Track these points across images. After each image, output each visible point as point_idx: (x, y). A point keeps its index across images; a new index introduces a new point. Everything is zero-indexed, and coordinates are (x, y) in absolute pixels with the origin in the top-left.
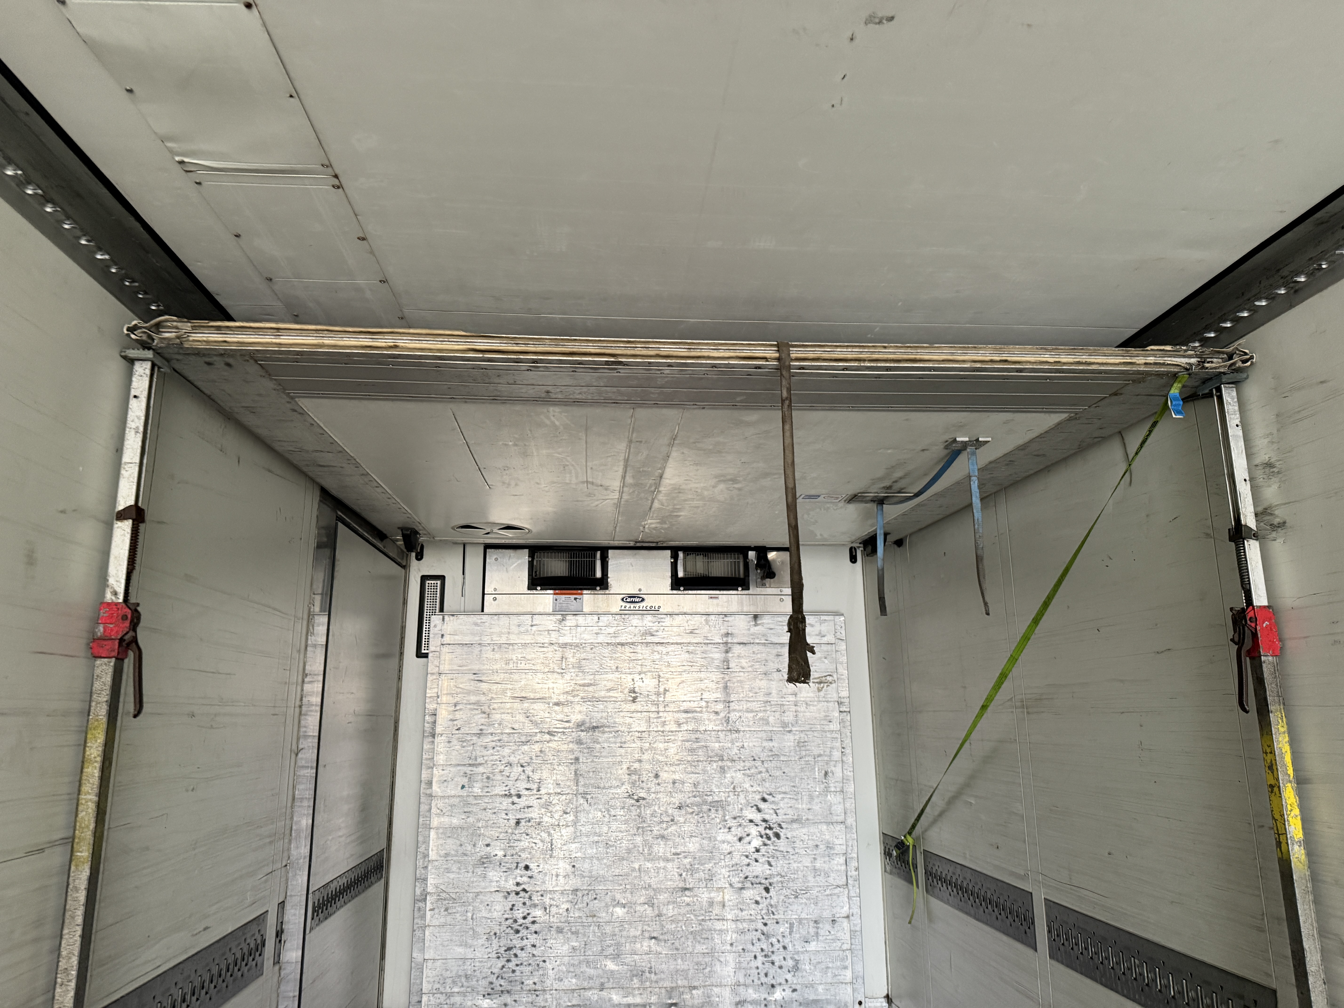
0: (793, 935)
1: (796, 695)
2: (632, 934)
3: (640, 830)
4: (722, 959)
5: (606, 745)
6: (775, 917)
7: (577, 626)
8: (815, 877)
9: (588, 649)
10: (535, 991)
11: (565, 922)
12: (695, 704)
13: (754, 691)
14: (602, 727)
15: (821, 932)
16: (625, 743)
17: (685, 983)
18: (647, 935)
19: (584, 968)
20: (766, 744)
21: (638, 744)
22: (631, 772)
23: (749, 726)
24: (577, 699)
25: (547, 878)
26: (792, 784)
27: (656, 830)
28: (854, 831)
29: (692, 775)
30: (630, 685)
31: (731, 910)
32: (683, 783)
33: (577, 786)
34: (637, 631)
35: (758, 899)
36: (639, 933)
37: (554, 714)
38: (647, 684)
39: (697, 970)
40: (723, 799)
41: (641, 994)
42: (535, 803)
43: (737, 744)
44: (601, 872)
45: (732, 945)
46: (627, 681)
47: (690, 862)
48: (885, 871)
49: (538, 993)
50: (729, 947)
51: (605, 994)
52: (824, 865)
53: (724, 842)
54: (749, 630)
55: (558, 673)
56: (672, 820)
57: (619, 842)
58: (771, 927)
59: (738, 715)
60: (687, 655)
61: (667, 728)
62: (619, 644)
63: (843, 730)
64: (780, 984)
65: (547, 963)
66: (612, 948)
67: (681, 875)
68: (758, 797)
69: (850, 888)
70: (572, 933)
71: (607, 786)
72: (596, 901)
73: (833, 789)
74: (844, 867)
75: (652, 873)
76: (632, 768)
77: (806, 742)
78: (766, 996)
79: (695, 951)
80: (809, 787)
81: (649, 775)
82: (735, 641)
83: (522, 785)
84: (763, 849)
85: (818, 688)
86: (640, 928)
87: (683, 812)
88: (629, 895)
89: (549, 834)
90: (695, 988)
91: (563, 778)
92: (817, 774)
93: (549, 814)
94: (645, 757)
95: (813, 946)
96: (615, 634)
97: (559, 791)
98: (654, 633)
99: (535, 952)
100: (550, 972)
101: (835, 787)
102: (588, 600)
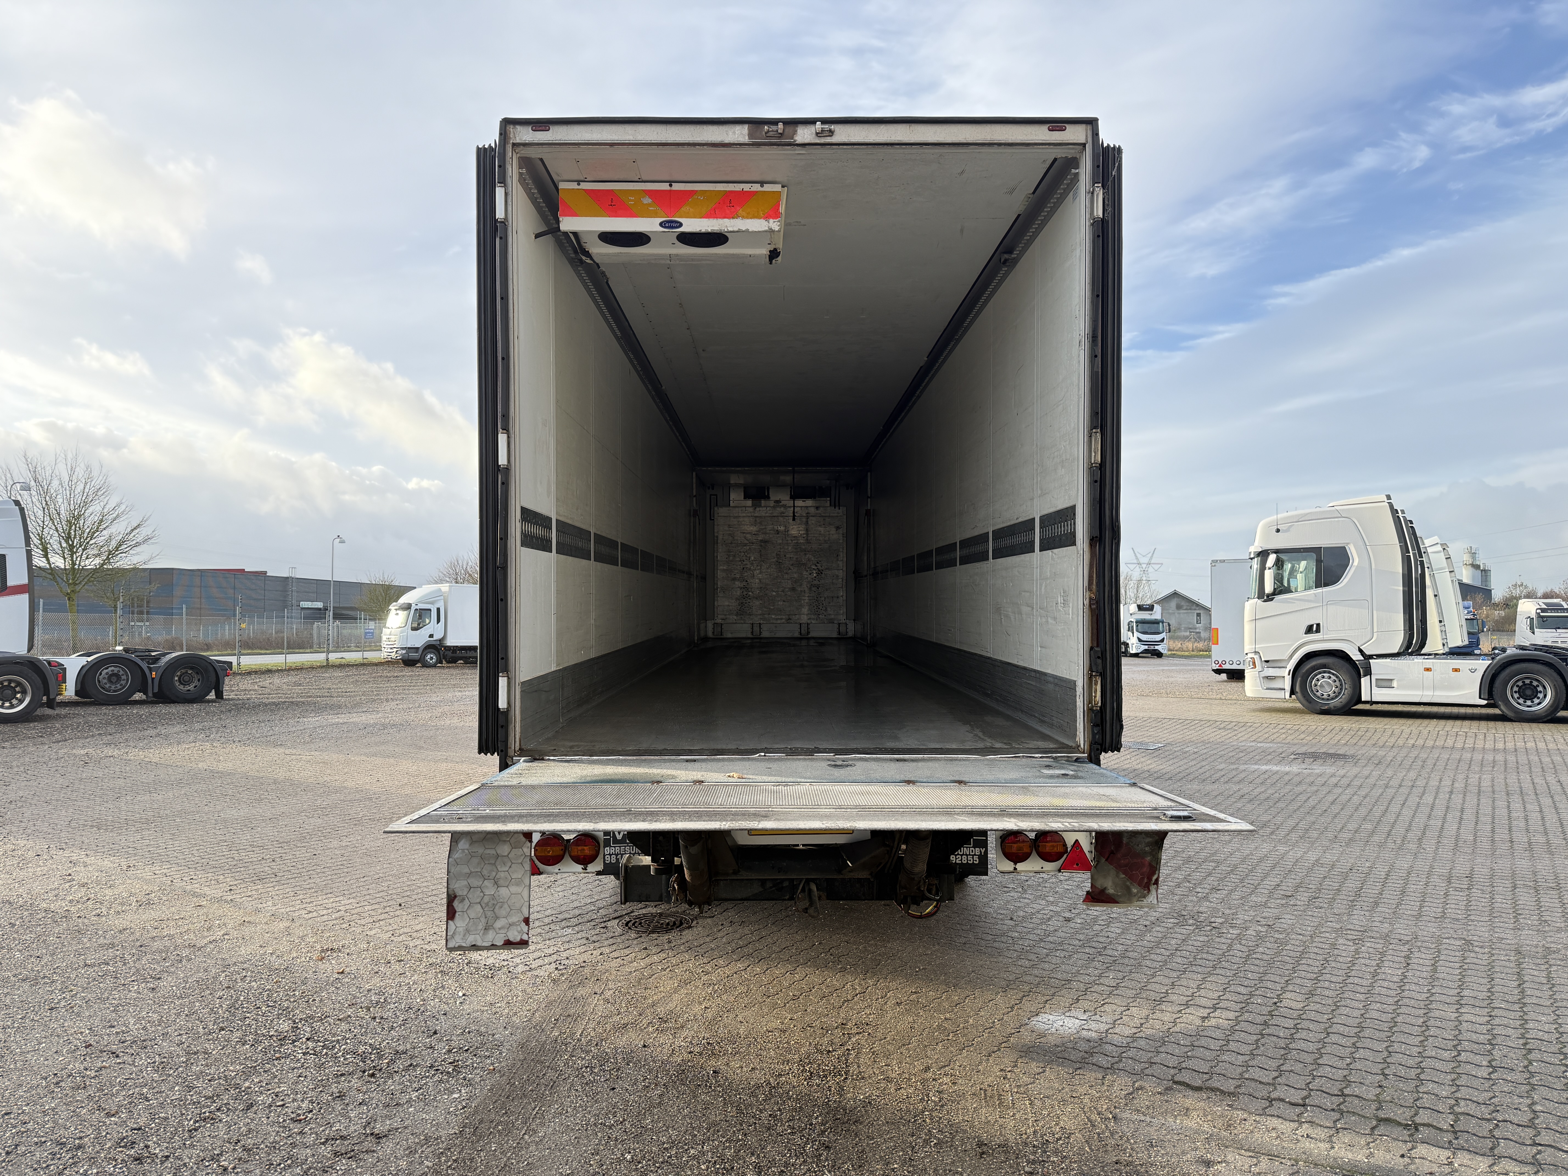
0: (826, 601)
2: (778, 600)
3: (780, 571)
4: (805, 608)
5: (769, 547)
6: (820, 596)
7: (760, 511)
8: (832, 585)
9: (763, 517)
10: (750, 614)
11: (758, 596)
12: (797, 535)
13: (816, 531)
14: (768, 541)
15: (834, 600)
16: (775, 546)
17: (794, 614)
18: (782, 600)
19: (764, 608)
20: (819, 546)
21: (779, 546)
22: (777, 555)
23: (813, 541)
24: (760, 533)
25: (753, 584)
26: (827, 558)
27: (785, 571)
28: (845, 572)
29: (796, 556)
31: (807, 594)
32: (793, 558)
33: (761, 558)
34: (779, 512)
35: (815, 591)
37: (753, 538)
38: (782, 528)
39: (797, 610)
40: (805, 562)
41: (781, 616)
42: (748, 563)
43: (810, 547)
44: (769, 583)
45: (807, 603)
46: (775, 528)
47: (795, 580)
49: (751, 616)
51: (770, 616)
53: (805, 575)
54: (814, 512)
55: (754, 525)
56: (790, 568)
57: (774, 574)
58: (819, 599)
59: (810, 538)
61: (788, 542)
62: (774, 516)
63: (844, 542)
64: (822, 615)
65: (753, 607)
66: (772, 603)
67: (793, 584)
68: (816, 562)
69: (843, 588)
70: (760, 599)
71: (770, 558)
72: (767, 590)
74: (841, 582)
75: (784, 583)
76: (777, 553)
77: (831, 546)
78: (817, 618)
79: (797, 605)
80: (831, 559)
81: (783, 555)
82: (810, 515)
83: (744, 558)
84: (817, 577)
85: (836, 530)
86: (780, 598)
87: (793, 566)
88: (777, 589)
89: (753, 572)
90: (796, 616)
91: (756, 556)
92: (834, 555)
93: (753, 566)
94: (782, 550)
96: (772, 513)
97: (755, 560)
98: (784, 513)
100: (754, 610)
102: (763, 502)
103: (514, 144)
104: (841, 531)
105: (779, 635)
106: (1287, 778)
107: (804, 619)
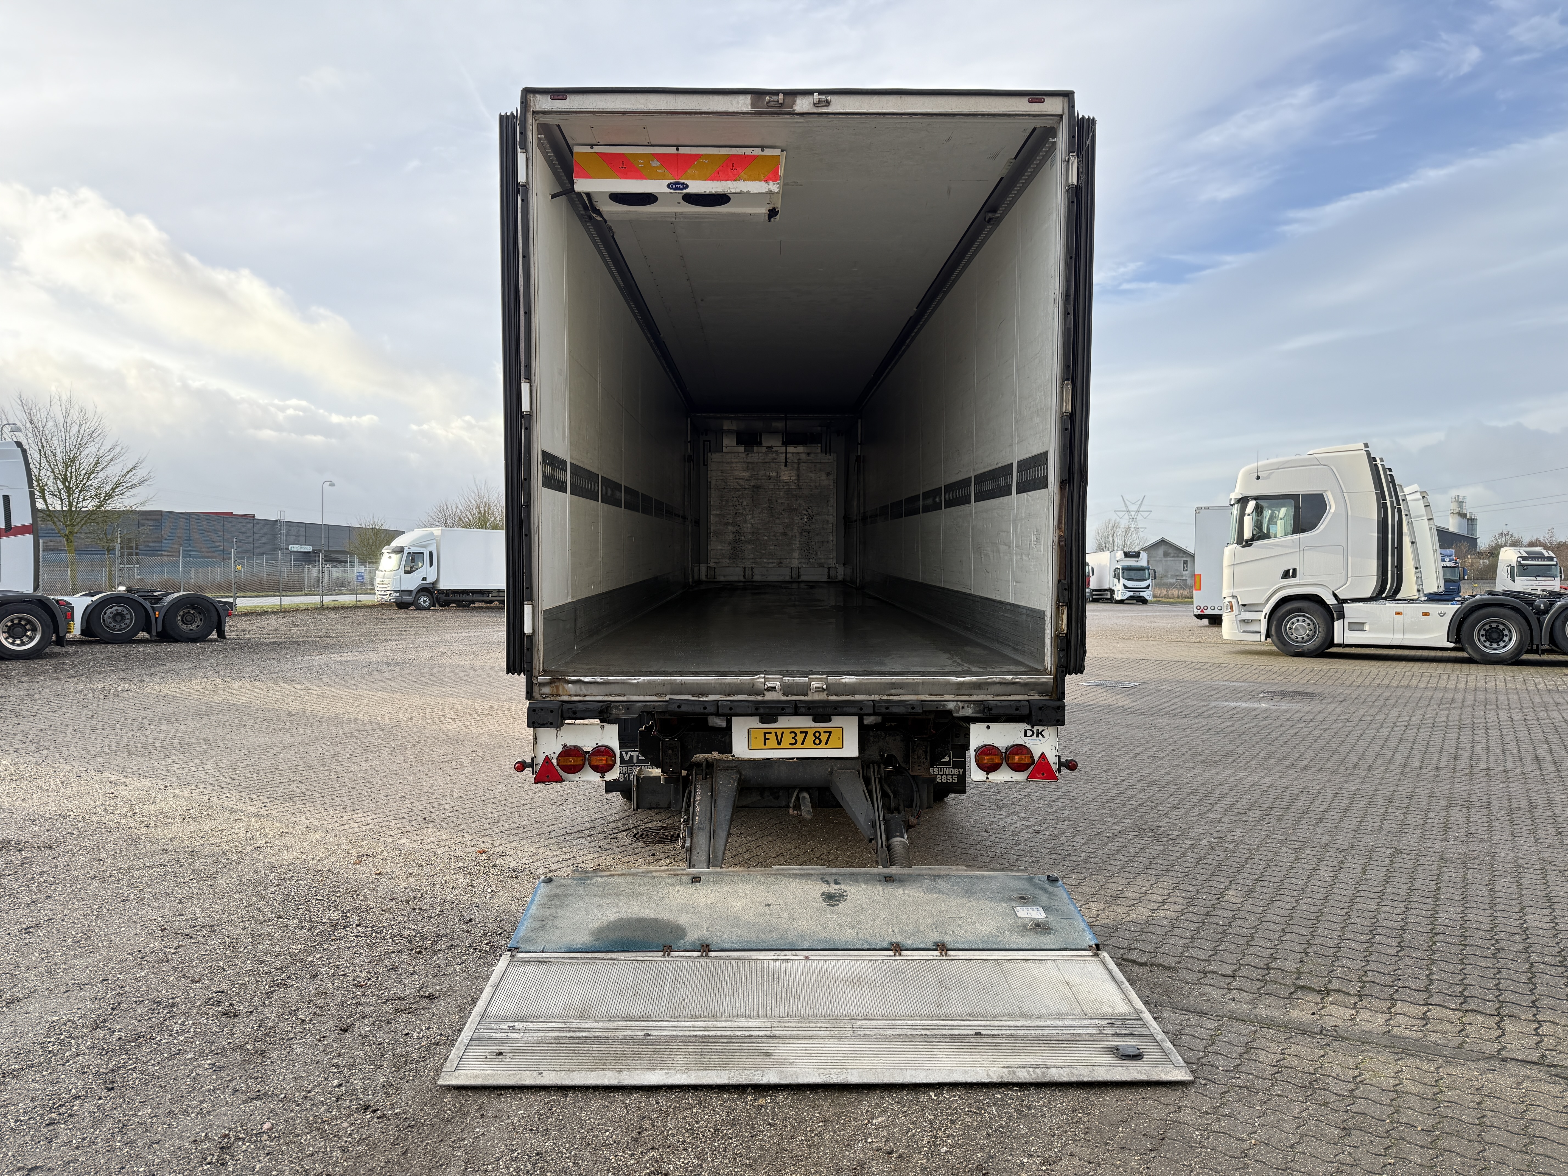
2: (770, 544)
3: (772, 516)
4: (795, 551)
5: (761, 492)
6: (811, 540)
7: (752, 457)
8: (823, 529)
9: (756, 463)
10: (742, 558)
11: (750, 540)
12: (789, 480)
13: (807, 476)
14: (760, 487)
16: (767, 491)
18: (774, 544)
19: (756, 552)
20: (810, 492)
21: (771, 492)
22: (769, 500)
23: (804, 487)
24: (752, 479)
25: (745, 529)
26: (817, 504)
27: (776, 516)
28: (836, 517)
29: (787, 501)
31: (798, 538)
32: (785, 503)
33: (753, 503)
34: (771, 458)
35: (806, 535)
37: (746, 483)
39: (788, 554)
40: (797, 508)
41: (772, 560)
42: (741, 508)
43: (801, 492)
44: (760, 527)
45: (798, 548)
46: (767, 473)
47: (787, 525)
49: (744, 560)
52: (826, 526)
53: (796, 520)
54: (806, 457)
55: (746, 471)
56: (781, 514)
57: (765, 519)
58: (810, 543)
59: (802, 484)
62: (765, 462)
63: (834, 488)
64: (812, 559)
65: (746, 551)
67: (784, 529)
68: (807, 507)
69: (833, 532)
70: (752, 543)
71: (762, 503)
72: (759, 535)
73: (830, 505)
74: (831, 527)
75: (775, 528)
77: (822, 492)
78: (808, 561)
80: (823, 505)
82: (802, 461)
83: (737, 503)
84: (808, 522)
85: (827, 476)
86: (772, 542)
87: (784, 511)
88: (768, 534)
89: (745, 517)
90: (788, 560)
91: (749, 501)
92: (825, 501)
93: (745, 511)
94: (773, 496)
95: (821, 549)
96: (764, 459)
97: (748, 505)
98: (776, 458)
99: (742, 548)
100: (747, 554)
102: (755, 448)
103: (534, 112)
104: (831, 477)
105: (770, 578)
106: (1254, 713)
107: (795, 563)
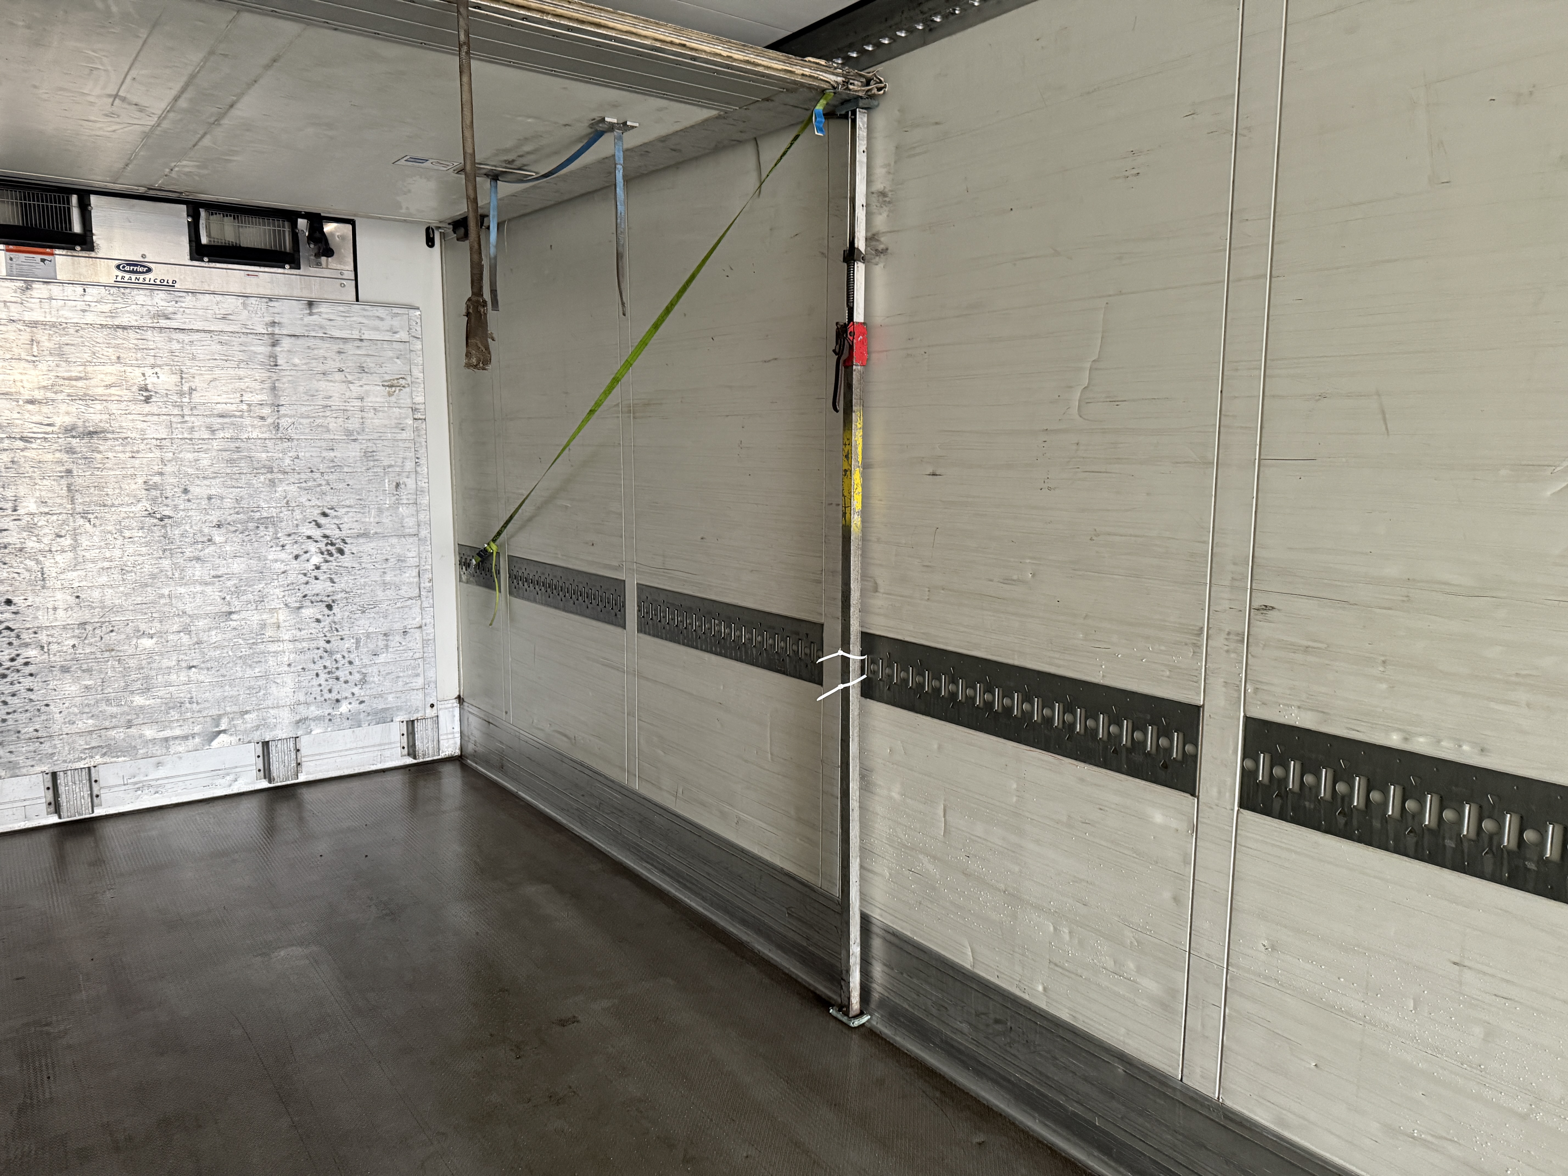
0: (361, 649)
1: (362, 399)
2: (164, 666)
3: (167, 553)
4: (278, 681)
5: (110, 455)
6: (339, 633)
7: (51, 299)
8: (384, 591)
9: (72, 331)
10: (37, 738)
11: (72, 660)
12: (234, 407)
13: (311, 393)
14: (102, 432)
15: (391, 644)
16: (138, 452)
17: (235, 709)
18: (184, 664)
19: (103, 706)
20: (325, 454)
21: (157, 453)
22: (149, 487)
23: (303, 433)
24: (60, 397)
25: (40, 613)
26: (358, 497)
27: (189, 552)
28: (428, 543)
29: (233, 489)
30: (140, 380)
31: (287, 630)
32: (222, 498)
33: (73, 502)
34: (144, 311)
35: (320, 617)
36: (174, 663)
37: (27, 415)
38: (165, 381)
39: (249, 694)
40: (275, 515)
41: (180, 726)
42: (12, 525)
43: (290, 454)
44: (117, 602)
45: (289, 665)
46: (135, 376)
47: (235, 584)
48: (460, 581)
49: (42, 740)
50: (286, 668)
51: (135, 731)
52: (394, 578)
53: (276, 561)
54: (302, 319)
55: (27, 361)
56: (209, 540)
57: (138, 567)
58: (335, 644)
59: (290, 421)
60: (219, 347)
61: (196, 435)
62: (118, 327)
63: (417, 439)
64: (346, 698)
65: (52, 707)
66: (139, 682)
67: (224, 599)
68: (317, 511)
69: (423, 599)
70: (84, 671)
71: (116, 503)
72: (114, 634)
73: (405, 502)
74: (416, 580)
75: (187, 599)
76: (151, 483)
77: (373, 451)
78: (330, 711)
79: (246, 676)
80: (378, 500)
81: (175, 490)
82: (285, 332)
84: (324, 567)
85: (389, 392)
86: (174, 658)
87: (223, 530)
88: (158, 625)
89: (38, 562)
90: (247, 712)
91: (50, 495)
92: (387, 485)
93: (34, 539)
94: (169, 469)
95: (382, 658)
96: (113, 314)
97: (46, 510)
98: (170, 316)
99: (32, 697)
100: (57, 716)
101: (408, 499)
102: (62, 262)
104: (405, 398)
107: (280, 724)
